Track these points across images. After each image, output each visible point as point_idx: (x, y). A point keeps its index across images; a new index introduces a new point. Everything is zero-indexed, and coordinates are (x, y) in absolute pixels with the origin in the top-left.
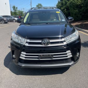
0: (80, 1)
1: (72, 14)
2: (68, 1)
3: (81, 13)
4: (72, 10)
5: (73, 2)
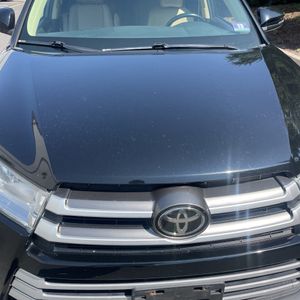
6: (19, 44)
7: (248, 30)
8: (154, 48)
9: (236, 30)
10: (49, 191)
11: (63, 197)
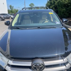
0: (68, 1)
1: (60, 12)
2: (56, 1)
3: (68, 11)
4: (60, 9)
5: (61, 1)
6: (10, 28)
7: (59, 23)
8: (38, 28)
9: (57, 23)
10: (9, 59)
11: (12, 60)
